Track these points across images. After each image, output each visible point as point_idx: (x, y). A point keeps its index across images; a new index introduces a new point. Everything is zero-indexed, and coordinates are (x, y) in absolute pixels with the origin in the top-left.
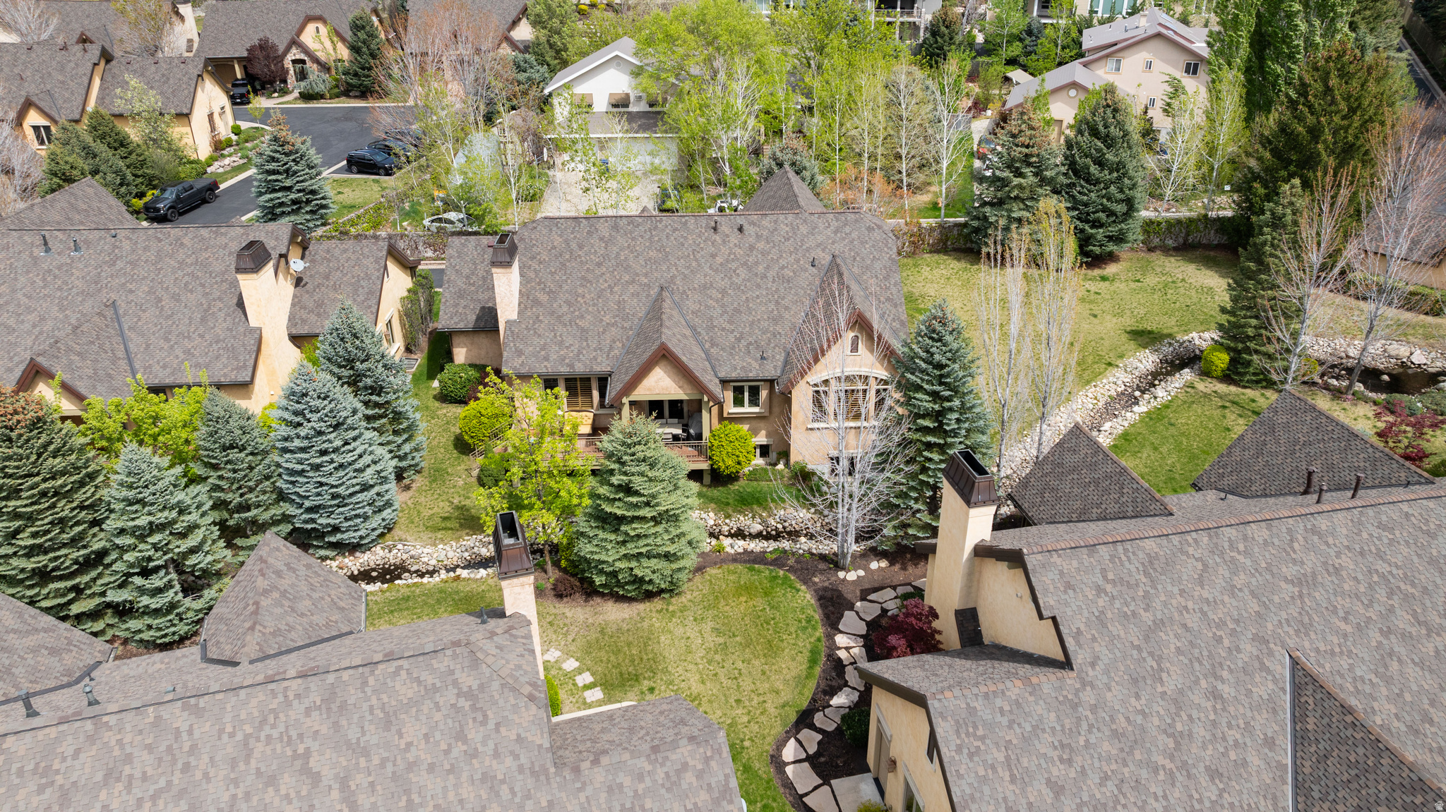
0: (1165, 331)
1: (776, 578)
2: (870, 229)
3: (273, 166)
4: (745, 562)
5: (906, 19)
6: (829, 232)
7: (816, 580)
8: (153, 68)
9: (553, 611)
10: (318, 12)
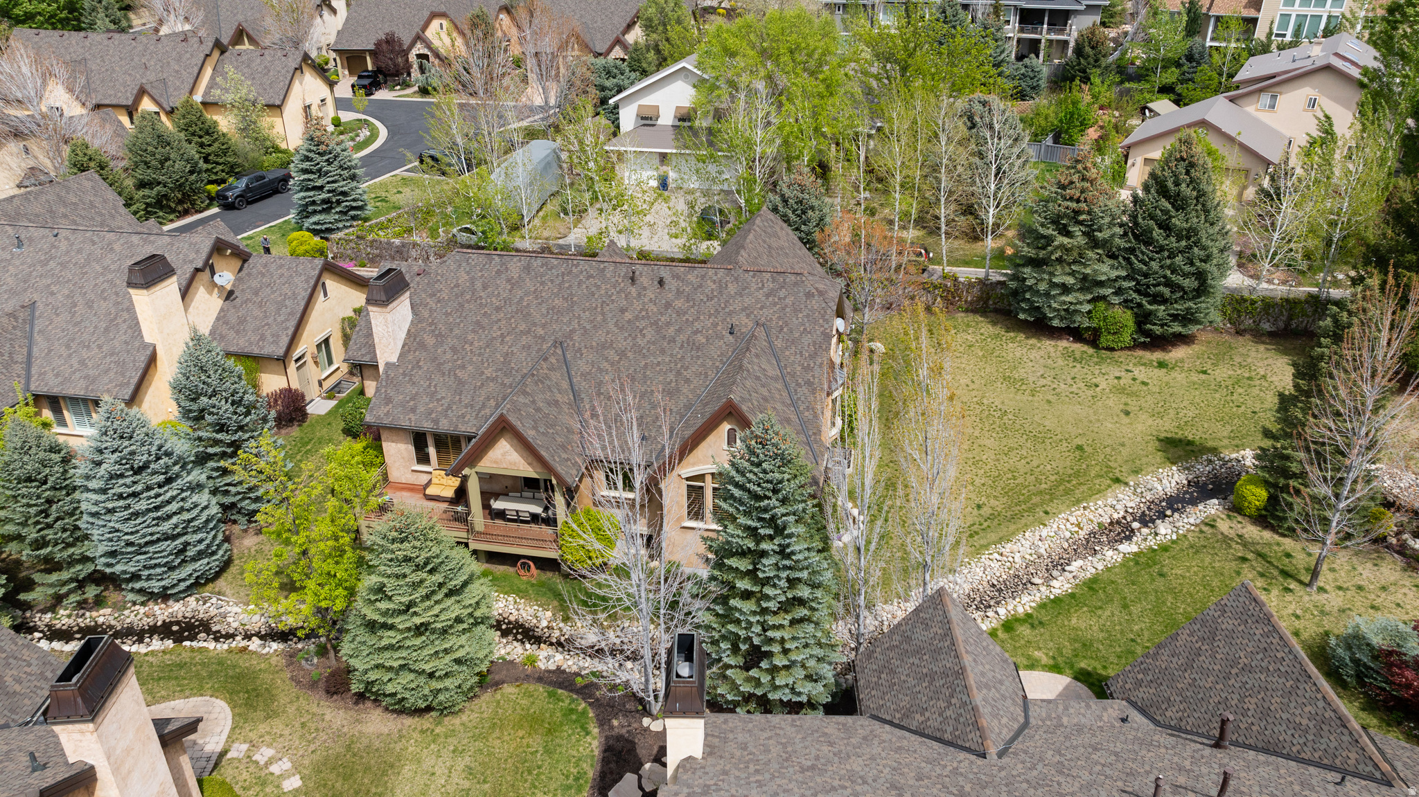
0: (1210, 444)
1: (572, 711)
2: (809, 295)
4: (551, 683)
5: (1053, 37)
6: (760, 294)
7: (615, 723)
8: (258, 61)
9: (314, 709)
10: (443, 9)
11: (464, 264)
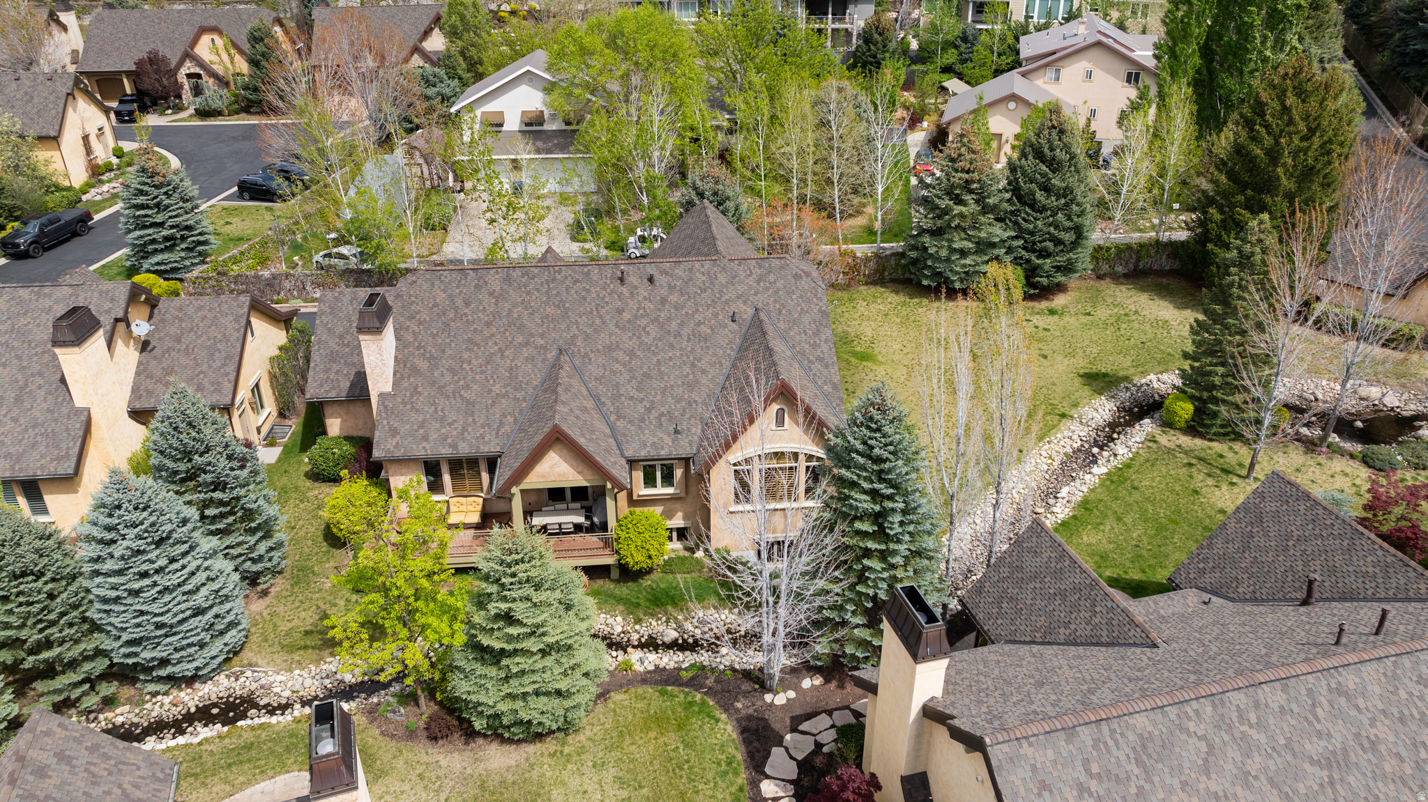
0: (1121, 374)
1: (691, 704)
2: (797, 277)
3: (141, 200)
4: (656, 683)
5: (837, 26)
6: (751, 281)
7: (739, 705)
9: (425, 758)
10: (212, 22)
11: (437, 283)
